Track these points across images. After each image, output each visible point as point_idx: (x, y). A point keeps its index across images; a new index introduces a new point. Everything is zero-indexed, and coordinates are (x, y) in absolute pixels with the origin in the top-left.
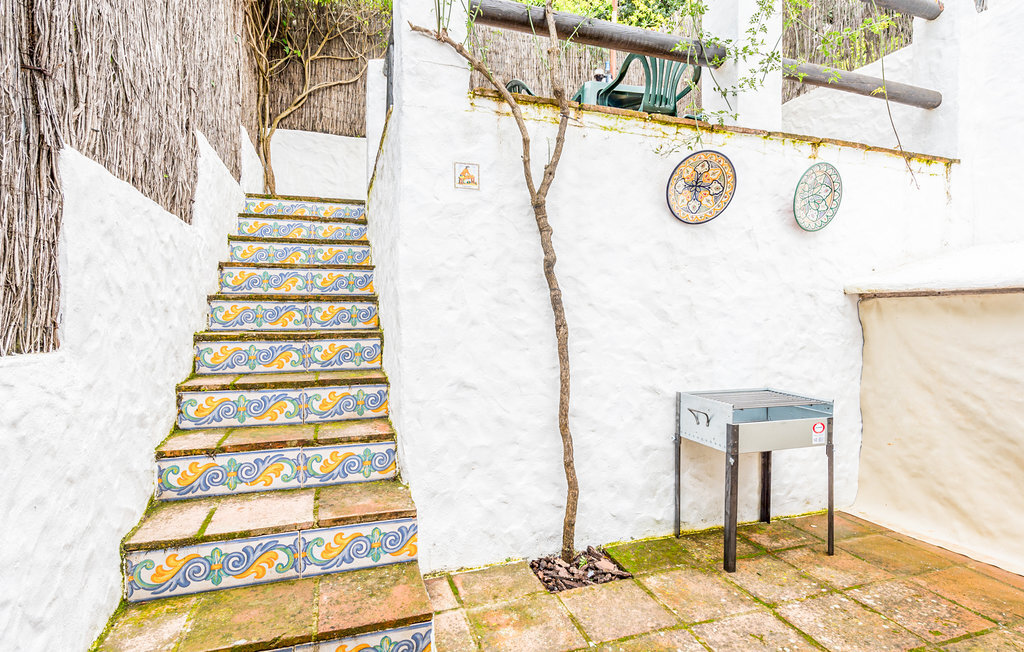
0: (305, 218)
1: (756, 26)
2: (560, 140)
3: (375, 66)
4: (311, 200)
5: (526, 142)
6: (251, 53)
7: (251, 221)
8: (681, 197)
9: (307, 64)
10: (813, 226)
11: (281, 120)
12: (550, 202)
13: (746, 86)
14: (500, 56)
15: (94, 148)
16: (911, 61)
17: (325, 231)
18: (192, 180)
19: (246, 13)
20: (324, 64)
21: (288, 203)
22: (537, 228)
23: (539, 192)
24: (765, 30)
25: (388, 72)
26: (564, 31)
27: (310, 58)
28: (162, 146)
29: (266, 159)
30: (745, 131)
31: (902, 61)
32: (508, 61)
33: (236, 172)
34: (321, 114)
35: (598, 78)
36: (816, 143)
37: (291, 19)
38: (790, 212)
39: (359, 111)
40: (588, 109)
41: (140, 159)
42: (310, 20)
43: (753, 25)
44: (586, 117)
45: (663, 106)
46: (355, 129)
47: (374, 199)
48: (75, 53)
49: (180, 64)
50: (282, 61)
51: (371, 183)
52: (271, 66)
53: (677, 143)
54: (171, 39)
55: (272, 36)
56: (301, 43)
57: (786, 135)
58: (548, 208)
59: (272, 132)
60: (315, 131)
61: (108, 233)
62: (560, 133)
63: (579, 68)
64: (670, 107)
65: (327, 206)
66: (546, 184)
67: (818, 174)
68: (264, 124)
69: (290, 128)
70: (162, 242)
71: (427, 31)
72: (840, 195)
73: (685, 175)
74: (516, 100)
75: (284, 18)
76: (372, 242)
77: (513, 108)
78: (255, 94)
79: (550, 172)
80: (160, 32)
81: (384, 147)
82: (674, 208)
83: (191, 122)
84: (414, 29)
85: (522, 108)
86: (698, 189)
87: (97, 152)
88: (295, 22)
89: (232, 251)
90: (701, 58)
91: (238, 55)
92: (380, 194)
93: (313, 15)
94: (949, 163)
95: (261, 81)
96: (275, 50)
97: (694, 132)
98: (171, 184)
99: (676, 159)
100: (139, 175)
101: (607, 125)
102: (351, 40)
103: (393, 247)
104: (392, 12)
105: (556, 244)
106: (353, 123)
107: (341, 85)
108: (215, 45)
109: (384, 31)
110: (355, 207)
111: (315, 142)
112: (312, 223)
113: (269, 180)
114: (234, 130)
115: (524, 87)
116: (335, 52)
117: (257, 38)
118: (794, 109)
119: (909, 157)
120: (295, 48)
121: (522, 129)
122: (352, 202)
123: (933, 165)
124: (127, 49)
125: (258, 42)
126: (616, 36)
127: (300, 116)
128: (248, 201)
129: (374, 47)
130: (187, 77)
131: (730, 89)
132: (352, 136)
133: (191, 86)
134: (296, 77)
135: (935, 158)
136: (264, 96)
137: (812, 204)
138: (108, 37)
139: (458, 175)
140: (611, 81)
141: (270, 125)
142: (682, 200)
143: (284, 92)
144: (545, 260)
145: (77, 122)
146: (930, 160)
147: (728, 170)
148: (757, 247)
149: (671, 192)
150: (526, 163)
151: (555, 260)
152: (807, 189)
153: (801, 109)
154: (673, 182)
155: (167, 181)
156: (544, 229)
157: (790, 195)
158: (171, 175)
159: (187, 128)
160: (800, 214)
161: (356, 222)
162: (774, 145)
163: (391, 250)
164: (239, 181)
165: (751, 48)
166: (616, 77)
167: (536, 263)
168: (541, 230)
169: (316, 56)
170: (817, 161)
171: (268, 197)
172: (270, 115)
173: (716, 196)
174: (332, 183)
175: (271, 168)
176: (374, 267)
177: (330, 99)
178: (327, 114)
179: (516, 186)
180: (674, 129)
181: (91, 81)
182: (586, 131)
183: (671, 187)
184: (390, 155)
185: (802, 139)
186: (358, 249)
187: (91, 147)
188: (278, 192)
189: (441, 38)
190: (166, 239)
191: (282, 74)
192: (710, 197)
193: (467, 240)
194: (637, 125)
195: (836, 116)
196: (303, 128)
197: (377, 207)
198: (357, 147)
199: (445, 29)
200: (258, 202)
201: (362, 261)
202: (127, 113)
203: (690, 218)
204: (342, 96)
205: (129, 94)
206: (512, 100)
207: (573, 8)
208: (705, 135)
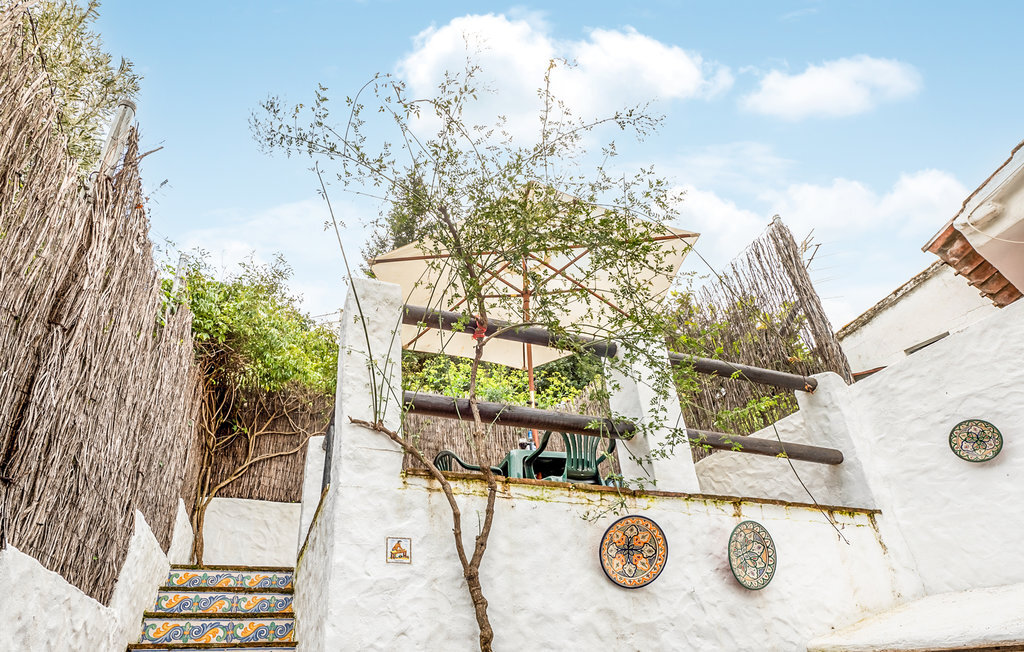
0: (229, 590)
1: (656, 406)
2: (490, 511)
3: (315, 443)
4: (237, 569)
5: (457, 516)
6: (202, 432)
7: (171, 595)
8: (616, 561)
9: (252, 440)
10: (755, 584)
11: (219, 490)
12: (483, 572)
13: (658, 456)
14: (431, 427)
15: (33, 542)
16: (803, 424)
17: (248, 602)
18: (120, 559)
19: (203, 401)
20: (268, 439)
21: (213, 574)
22: (471, 601)
23: (472, 563)
24: (665, 410)
25: (328, 447)
26: (487, 416)
27: (256, 434)
28: (99, 529)
29: (198, 527)
30: (666, 495)
31: (795, 424)
32: (439, 430)
33: (166, 545)
34: (259, 483)
35: (523, 446)
36: (737, 502)
37: (243, 403)
38: (728, 570)
39: (296, 479)
40: (515, 482)
41: (75, 544)
42: (260, 403)
43: (653, 407)
44: (513, 489)
45: (585, 470)
46: (291, 494)
47: (303, 568)
48: (43, 458)
49: (134, 453)
50: (229, 437)
51: (302, 552)
52: (218, 442)
53: (603, 509)
54: (132, 433)
55: (224, 418)
56: (249, 422)
57: (706, 497)
58: (481, 580)
59: (208, 501)
60: (252, 498)
61: (23, 630)
62: (489, 505)
63: (505, 434)
64: (591, 470)
65: (253, 575)
66: (478, 555)
67: (747, 532)
68: (202, 493)
69: (227, 496)
70: (74, 631)
71: (365, 423)
72: (774, 551)
73: (616, 540)
74: (446, 477)
75: (236, 402)
76: (298, 614)
77: (443, 485)
78: (198, 468)
79: (481, 543)
80: (124, 430)
81: (318, 520)
82: (610, 572)
83: (133, 502)
84: (353, 422)
85: (452, 484)
86: (631, 552)
87: (35, 545)
88: (246, 404)
89: (144, 630)
90: (613, 432)
91: (190, 436)
92: (310, 565)
93: (264, 397)
94: (871, 513)
95: (206, 455)
96: (223, 429)
97: (617, 498)
98: (98, 566)
99: (605, 524)
100: (69, 562)
101: (534, 496)
102: (295, 419)
103: (319, 627)
104: (335, 395)
105: (492, 617)
106: (289, 490)
107: (281, 456)
108: (170, 431)
109: (326, 410)
110: (282, 575)
111: (250, 509)
112: (235, 594)
113: (197, 548)
114: (172, 503)
115: (454, 457)
116: (279, 429)
117: (210, 419)
118: (710, 466)
119: (831, 510)
120: (243, 427)
121: (453, 504)
122: (280, 570)
123: (856, 516)
124: (90, 448)
125: (209, 423)
126: (535, 418)
127: (239, 484)
128: (172, 573)
129: (315, 423)
130: (138, 463)
131: (644, 458)
132: (287, 502)
133: (141, 470)
134: (240, 450)
135: (856, 510)
136: (207, 468)
137: (749, 561)
138: (75, 441)
139: (390, 550)
140: (535, 449)
141: (208, 494)
142: (616, 565)
143: (227, 464)
144: (482, 637)
145: (25, 519)
146: (852, 512)
147: (657, 533)
148: (703, 609)
149: (605, 558)
150: (458, 535)
151: (492, 636)
152: (739, 547)
153: (716, 465)
154: (605, 547)
155: (95, 563)
156: (479, 603)
157: (724, 553)
158: (100, 556)
159: (128, 508)
160: (739, 572)
161: (282, 592)
162: (696, 506)
163: (317, 629)
164: (166, 553)
165: (656, 423)
166: (539, 445)
167: (472, 639)
168: (475, 603)
169: (261, 432)
170: (743, 519)
171: (193, 568)
172: (210, 484)
173: (651, 559)
174: (261, 548)
175: (202, 535)
176: (297, 643)
177: (270, 469)
178: (265, 482)
179: (448, 558)
180: (597, 496)
181: (49, 481)
182: (514, 502)
183: (604, 552)
184: (323, 530)
185: (723, 499)
186: (281, 623)
187: (30, 542)
188: (205, 562)
189: (377, 428)
190: (79, 627)
191: (228, 450)
192: (644, 560)
193: (398, 617)
194: (562, 494)
195: (751, 472)
196: (240, 496)
197: (306, 578)
198: (291, 513)
199: (381, 421)
200: (182, 573)
201: (284, 636)
202: (74, 504)
203: (626, 581)
204: (281, 466)
205: (81, 487)
206: (443, 477)
207: (496, 385)
208: (628, 501)
